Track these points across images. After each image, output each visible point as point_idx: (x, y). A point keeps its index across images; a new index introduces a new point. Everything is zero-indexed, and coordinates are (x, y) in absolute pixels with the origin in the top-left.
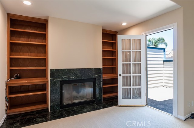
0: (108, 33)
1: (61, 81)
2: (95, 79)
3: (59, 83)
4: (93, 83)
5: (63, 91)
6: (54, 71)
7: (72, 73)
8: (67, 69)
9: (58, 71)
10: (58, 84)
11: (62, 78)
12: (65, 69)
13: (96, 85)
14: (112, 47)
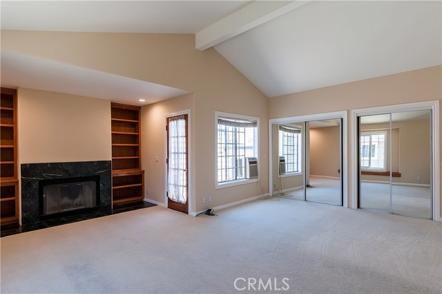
0: (124, 108)
1: (40, 181)
2: (99, 176)
3: (37, 183)
4: (95, 183)
5: (44, 196)
6: (28, 166)
7: (60, 169)
8: (51, 164)
9: (33, 166)
10: (35, 186)
11: (42, 177)
12: (47, 164)
13: (101, 185)
14: (133, 129)
